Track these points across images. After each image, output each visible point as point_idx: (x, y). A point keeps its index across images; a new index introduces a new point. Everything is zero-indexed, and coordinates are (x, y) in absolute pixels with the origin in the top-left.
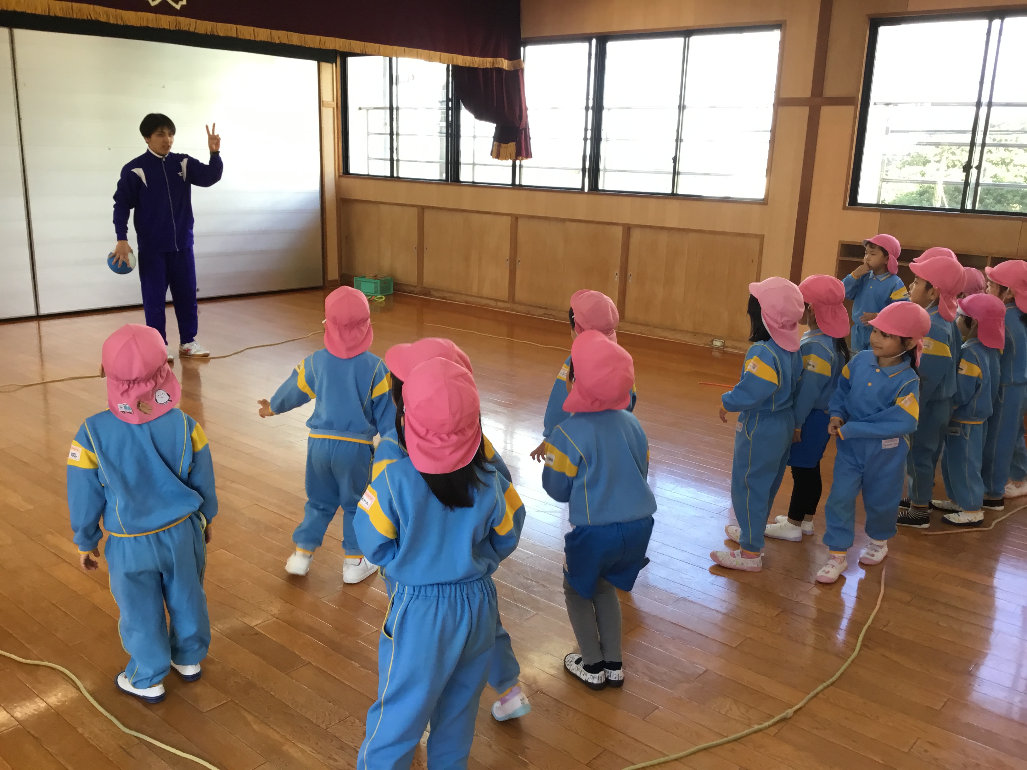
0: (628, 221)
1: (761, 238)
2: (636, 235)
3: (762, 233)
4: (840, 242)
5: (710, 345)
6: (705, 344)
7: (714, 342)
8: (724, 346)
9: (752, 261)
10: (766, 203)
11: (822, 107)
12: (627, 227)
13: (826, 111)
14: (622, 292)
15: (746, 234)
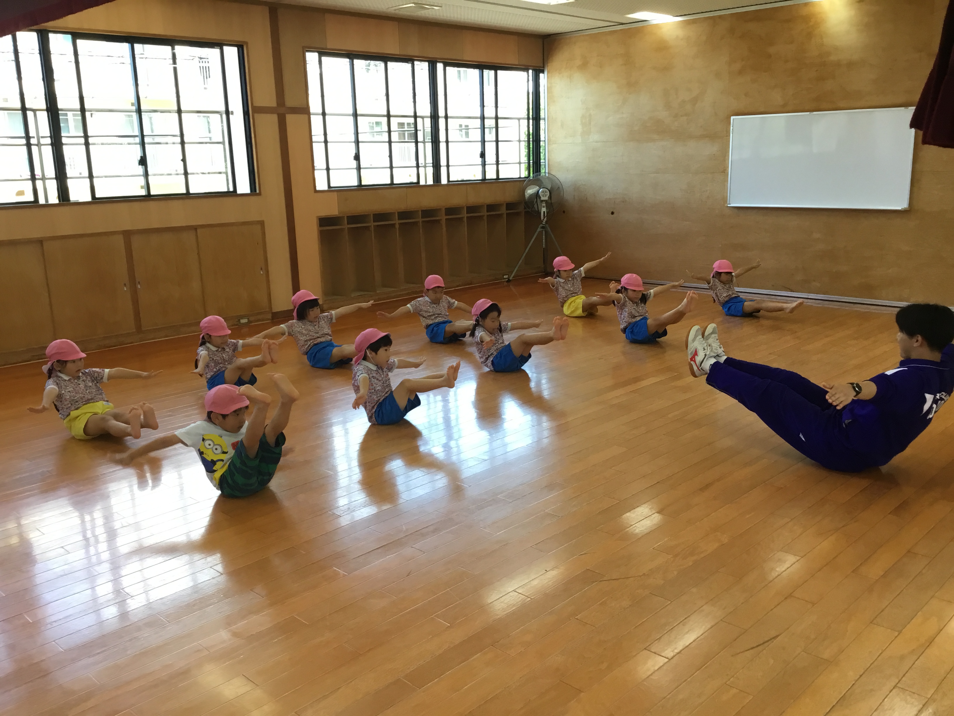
0: (128, 227)
1: (262, 223)
2: (137, 242)
3: (263, 219)
4: (317, 217)
5: (237, 325)
7: (241, 320)
8: (250, 322)
9: (258, 243)
10: (260, 194)
11: (286, 115)
12: (127, 234)
13: (290, 118)
14: (135, 302)
15: (248, 222)
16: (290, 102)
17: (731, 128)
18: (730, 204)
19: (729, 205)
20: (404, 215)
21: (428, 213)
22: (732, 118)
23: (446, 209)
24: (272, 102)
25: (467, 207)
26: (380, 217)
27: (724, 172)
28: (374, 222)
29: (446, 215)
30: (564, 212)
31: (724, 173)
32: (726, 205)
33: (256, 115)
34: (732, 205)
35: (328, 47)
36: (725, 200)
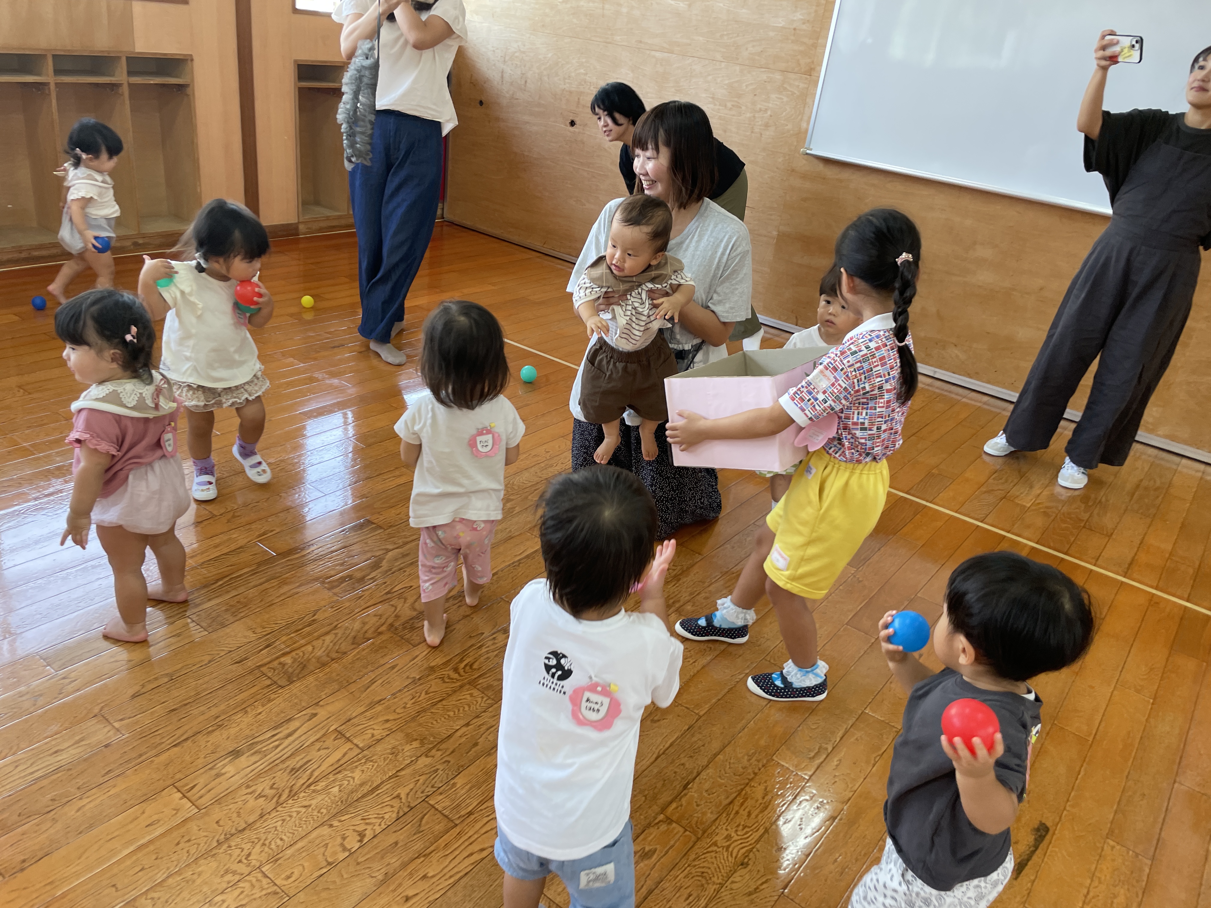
18: (810, 149)
19: (808, 151)
27: (812, 72)
30: (481, 103)
31: (808, 77)
32: (802, 149)
34: (814, 151)
36: (802, 136)
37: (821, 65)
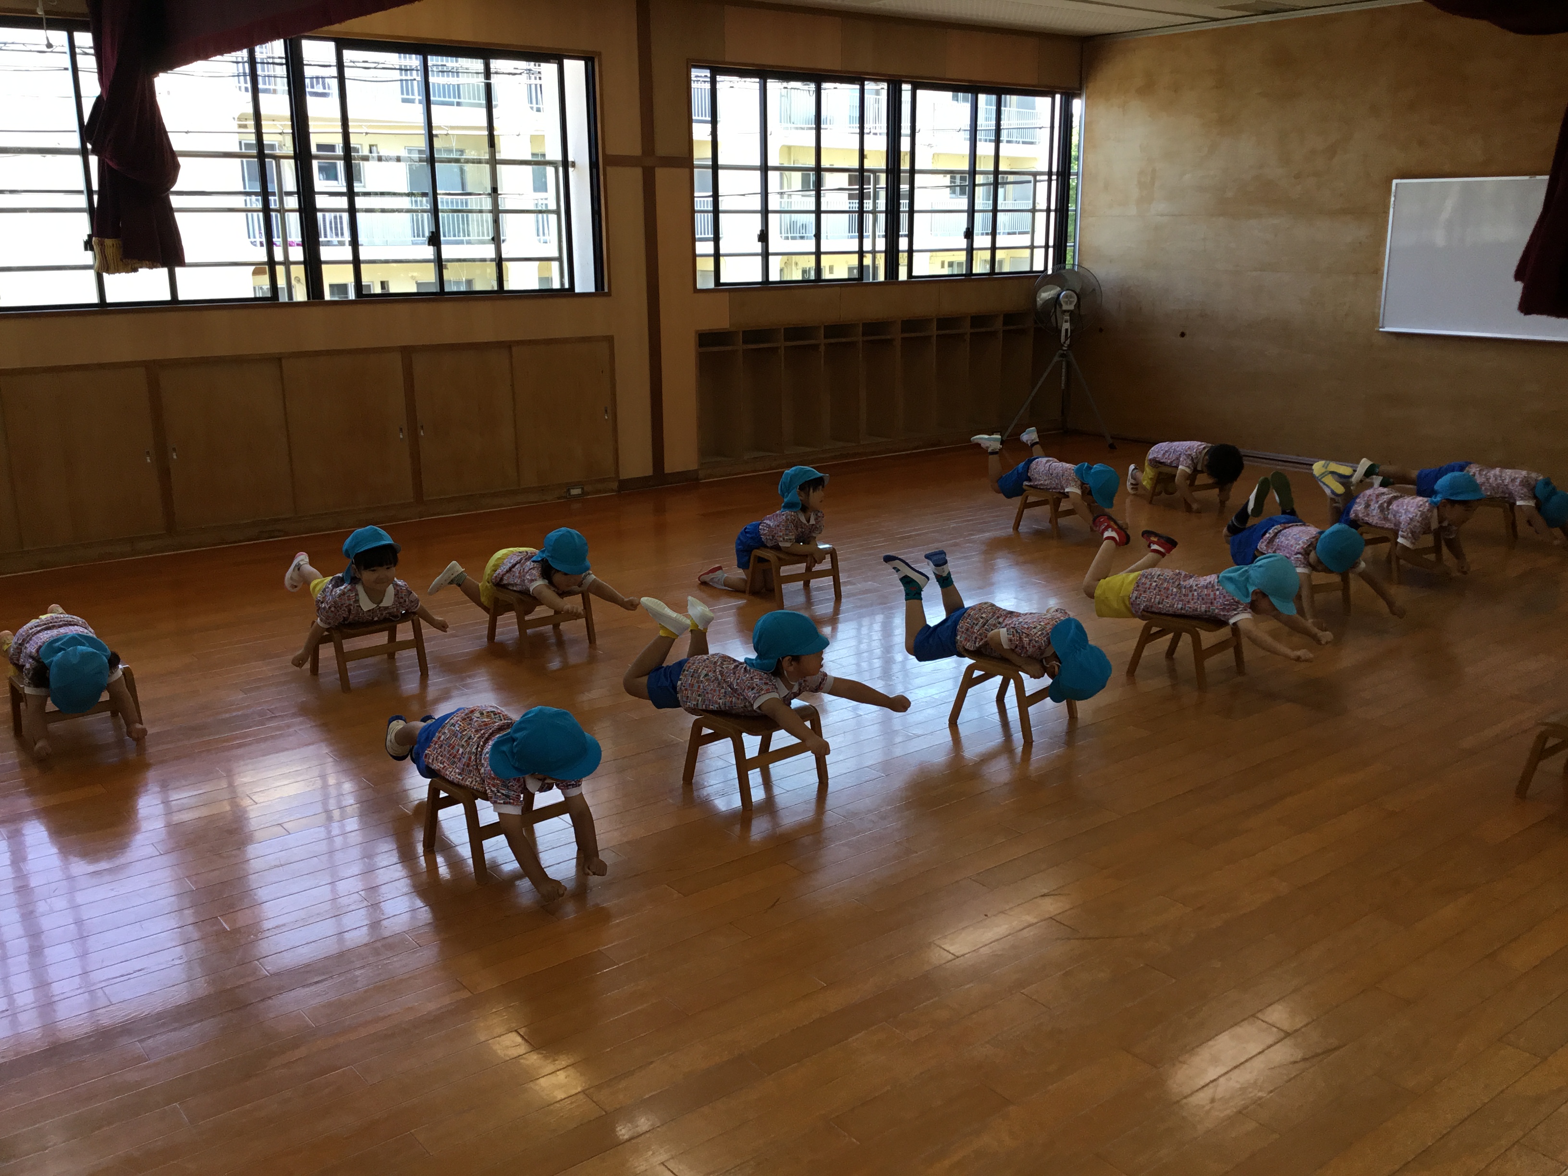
0: (408, 341)
1: (610, 340)
2: (421, 365)
3: (612, 333)
4: (697, 332)
5: (565, 497)
6: (559, 498)
7: (572, 490)
8: (584, 493)
9: (602, 371)
10: (609, 294)
11: (656, 169)
12: (407, 352)
13: (661, 174)
14: (415, 457)
15: (590, 337)
16: (662, 149)
17: (1393, 199)
18: (1383, 327)
19: (1381, 330)
20: (835, 330)
21: (874, 328)
22: (1395, 182)
23: (902, 321)
24: (634, 149)
25: (939, 320)
26: (796, 332)
27: (1376, 272)
28: (785, 340)
29: (903, 331)
30: (1101, 330)
31: (1375, 275)
32: (1376, 329)
33: (608, 169)
34: (1386, 329)
35: (727, 59)
36: (1375, 319)
37: (1383, 265)
